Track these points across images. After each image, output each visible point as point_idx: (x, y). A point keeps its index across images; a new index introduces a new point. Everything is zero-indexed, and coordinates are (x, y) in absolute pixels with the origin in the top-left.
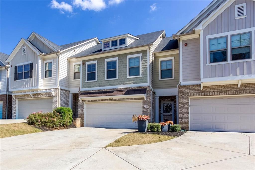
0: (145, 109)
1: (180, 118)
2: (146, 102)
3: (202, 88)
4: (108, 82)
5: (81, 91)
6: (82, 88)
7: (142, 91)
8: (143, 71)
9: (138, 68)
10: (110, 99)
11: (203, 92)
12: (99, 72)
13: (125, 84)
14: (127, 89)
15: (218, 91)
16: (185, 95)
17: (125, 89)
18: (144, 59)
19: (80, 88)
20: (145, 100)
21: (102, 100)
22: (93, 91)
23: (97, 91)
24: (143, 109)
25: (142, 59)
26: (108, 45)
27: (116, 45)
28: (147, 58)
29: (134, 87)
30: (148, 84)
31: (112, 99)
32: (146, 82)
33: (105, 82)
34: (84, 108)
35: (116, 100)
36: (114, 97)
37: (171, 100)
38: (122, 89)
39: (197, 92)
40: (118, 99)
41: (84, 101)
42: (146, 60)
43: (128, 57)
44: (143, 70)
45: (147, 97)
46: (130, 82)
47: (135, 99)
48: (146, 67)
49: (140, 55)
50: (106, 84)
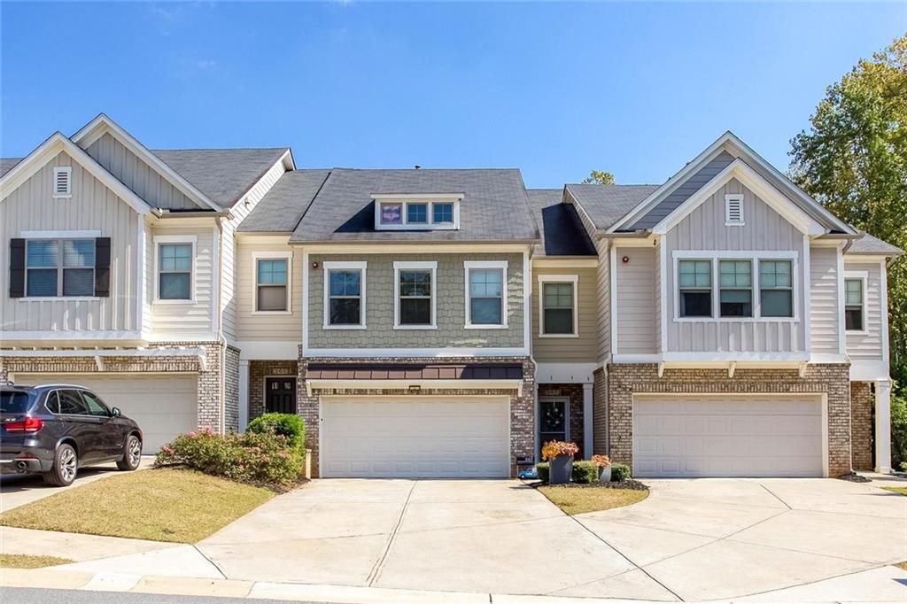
0: (519, 421)
1: (612, 447)
2: (520, 402)
3: (660, 374)
4: (403, 334)
5: (308, 359)
6: (311, 346)
7: (511, 369)
8: (512, 313)
9: (499, 301)
10: (412, 388)
11: (662, 383)
12: (371, 300)
13: (459, 346)
14: (467, 362)
15: (692, 383)
16: (625, 389)
17: (459, 362)
18: (513, 279)
19: (300, 347)
20: (520, 395)
21: (385, 392)
22: (351, 359)
23: (366, 362)
24: (513, 421)
25: (509, 276)
26: (395, 215)
27: (423, 219)
28: (522, 278)
29: (486, 358)
30: (524, 351)
31: (418, 388)
32: (521, 344)
33: (394, 334)
34: (318, 416)
35: (430, 392)
36: (425, 384)
37: (563, 394)
38: (451, 361)
39: (649, 383)
40: (439, 390)
41: (319, 390)
42: (519, 281)
43: (468, 265)
44: (512, 310)
45: (525, 386)
46: (475, 341)
47: (490, 391)
48: (520, 301)
49: (504, 265)
50: (398, 340)
